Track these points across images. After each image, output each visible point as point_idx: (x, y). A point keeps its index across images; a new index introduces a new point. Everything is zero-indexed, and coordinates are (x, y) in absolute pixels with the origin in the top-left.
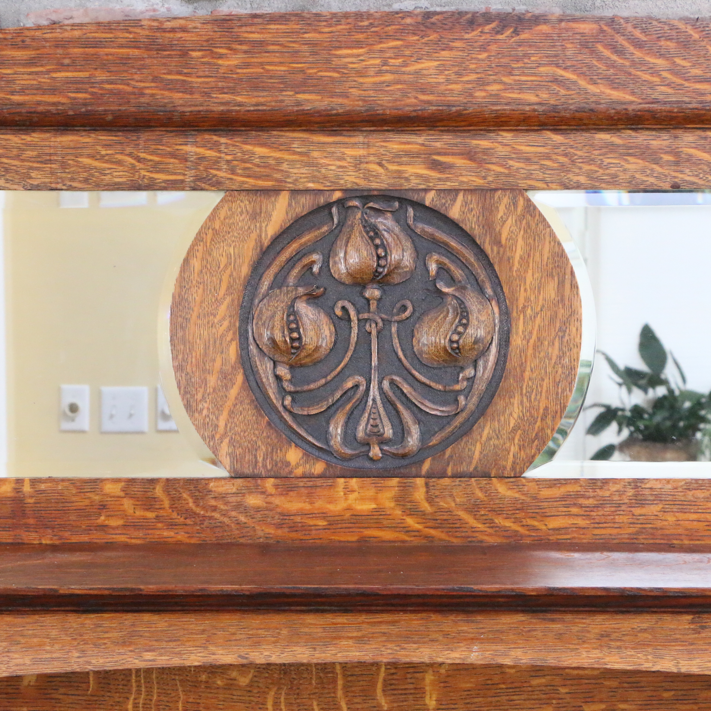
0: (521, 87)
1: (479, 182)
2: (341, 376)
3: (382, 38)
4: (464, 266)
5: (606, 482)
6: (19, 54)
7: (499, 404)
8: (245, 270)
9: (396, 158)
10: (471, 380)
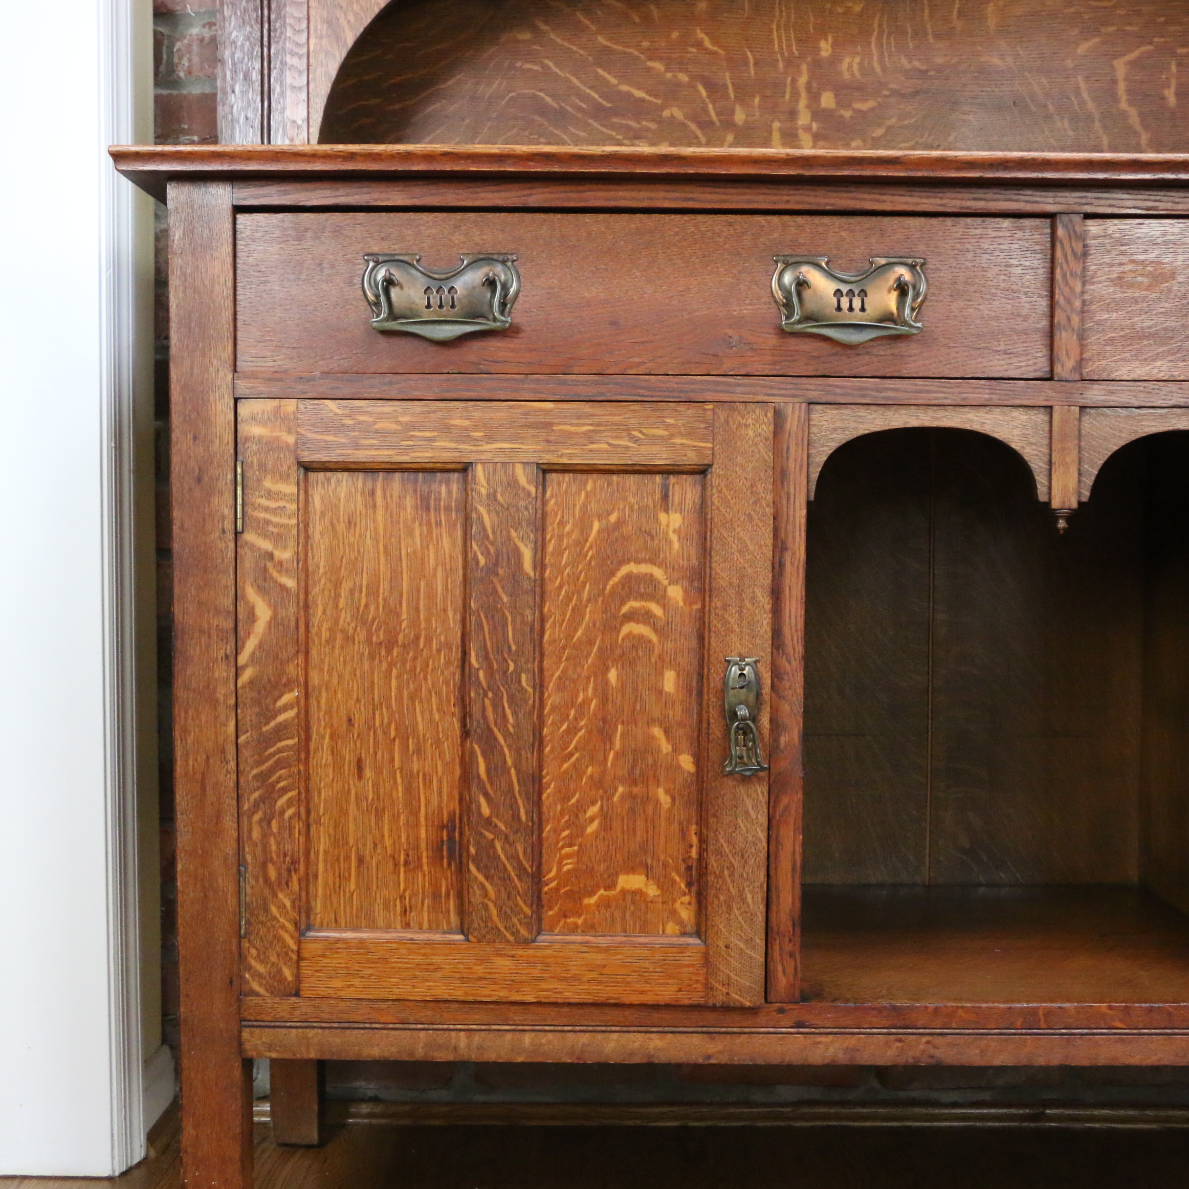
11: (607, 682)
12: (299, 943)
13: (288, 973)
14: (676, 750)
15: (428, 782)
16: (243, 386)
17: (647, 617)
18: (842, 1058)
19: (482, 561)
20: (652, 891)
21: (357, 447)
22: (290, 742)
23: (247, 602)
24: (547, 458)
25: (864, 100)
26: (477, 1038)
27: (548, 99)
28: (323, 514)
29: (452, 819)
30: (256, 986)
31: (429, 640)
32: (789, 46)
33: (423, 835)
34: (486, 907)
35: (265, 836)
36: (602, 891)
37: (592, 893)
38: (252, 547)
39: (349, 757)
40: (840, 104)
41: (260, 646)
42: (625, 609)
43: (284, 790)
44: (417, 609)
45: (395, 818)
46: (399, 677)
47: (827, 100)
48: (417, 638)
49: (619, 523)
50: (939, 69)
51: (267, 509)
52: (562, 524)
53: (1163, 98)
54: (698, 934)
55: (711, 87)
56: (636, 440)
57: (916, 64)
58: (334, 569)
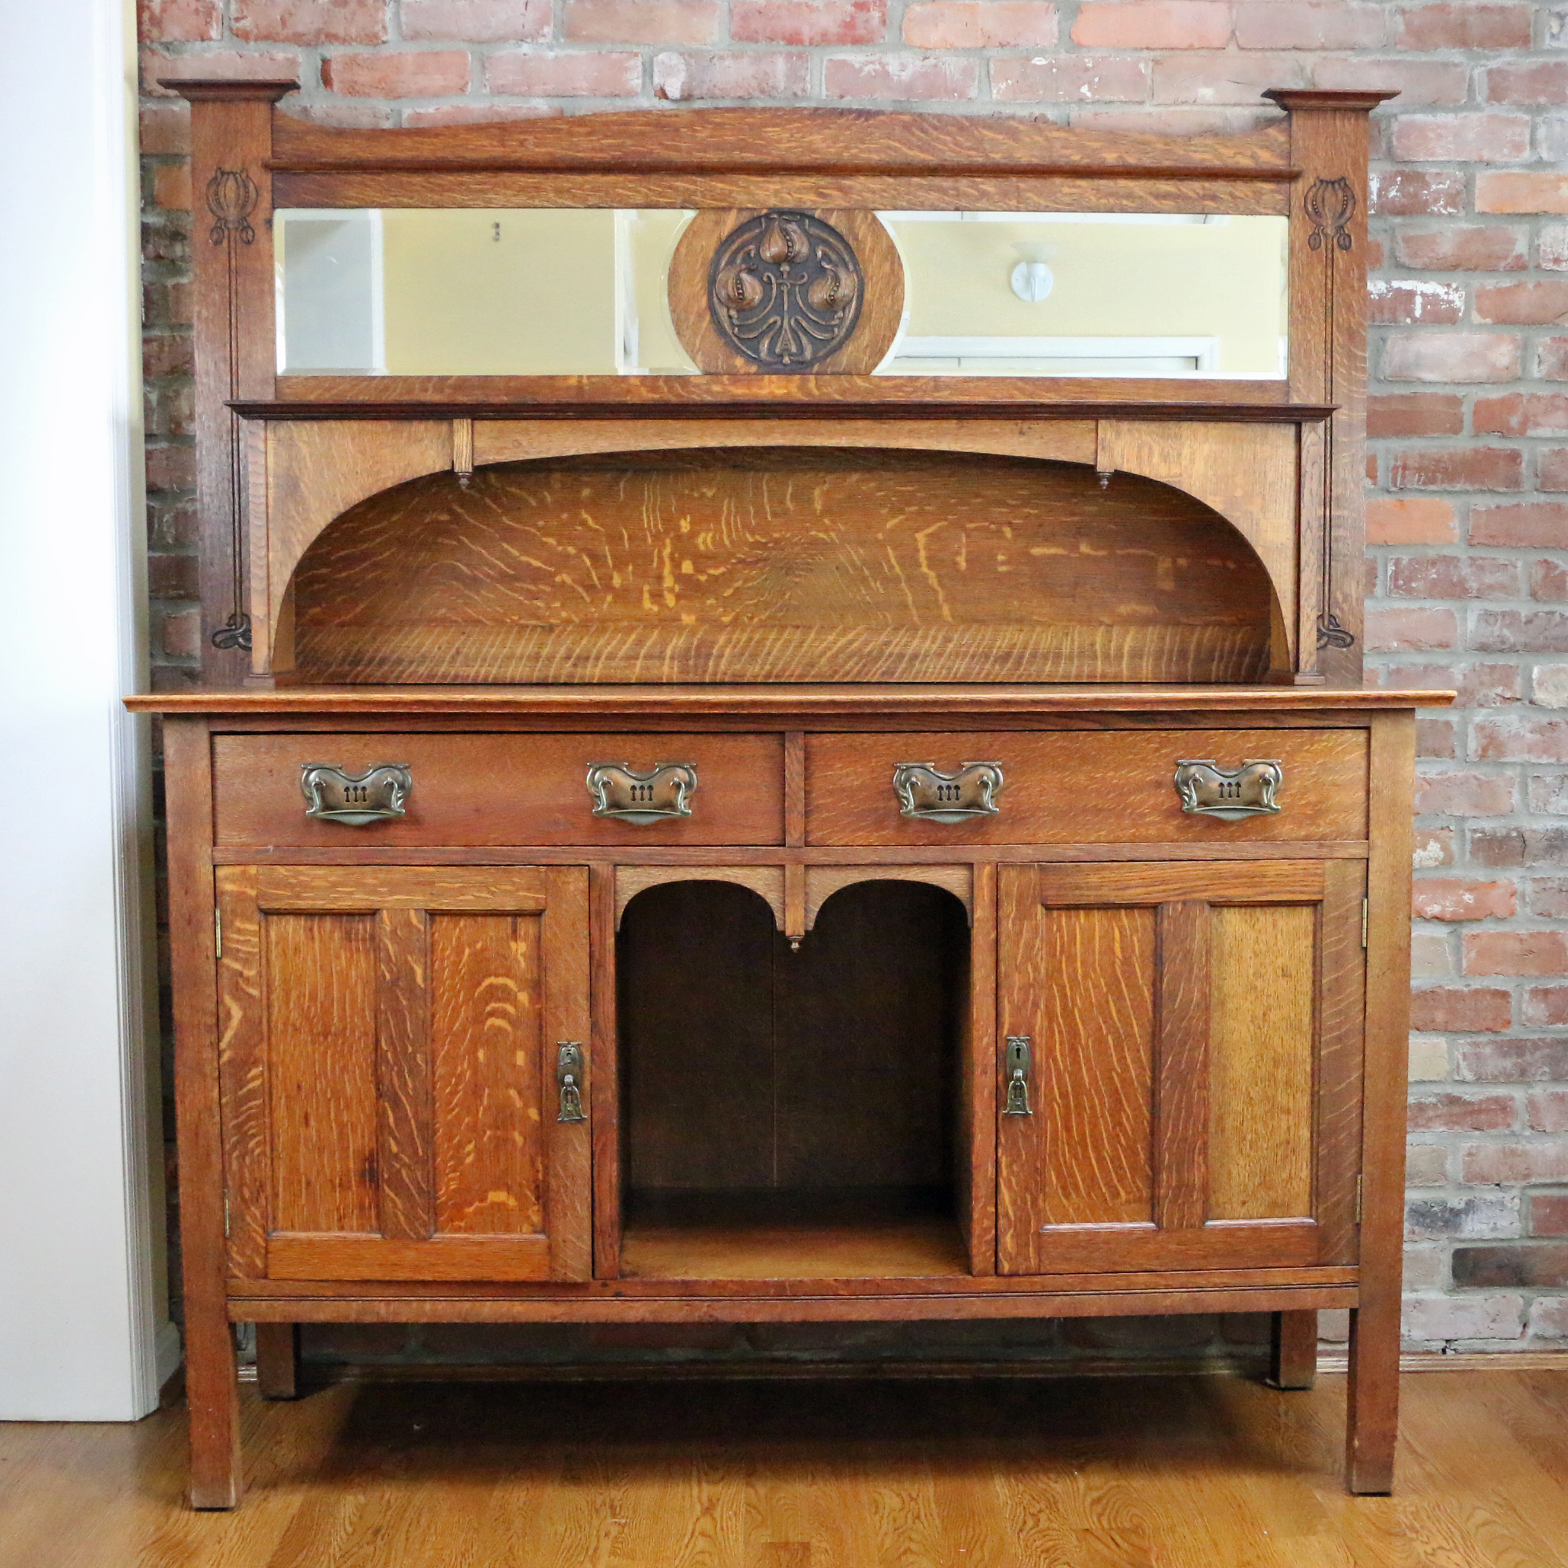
0: (869, 151)
1: (845, 204)
2: (766, 317)
3: (789, 122)
4: (838, 253)
5: (918, 378)
6: (582, 130)
7: (857, 332)
8: (711, 254)
9: (799, 190)
10: (842, 319)
11: (477, 1059)
12: (266, 1241)
13: (259, 1263)
14: (526, 1106)
15: (354, 1131)
16: (219, 857)
17: (504, 1014)
18: (649, 1318)
19: (388, 976)
20: (512, 1202)
21: (298, 897)
22: (258, 1102)
23: (225, 1005)
24: (433, 906)
25: (716, 567)
26: (393, 1306)
27: (464, 568)
28: (277, 943)
29: (371, 1154)
30: (236, 1272)
31: (353, 1031)
32: (656, 525)
33: (352, 1165)
34: (396, 1216)
35: (241, 1167)
36: (477, 1204)
37: (471, 1204)
38: (228, 968)
39: (299, 1114)
40: (698, 569)
41: (236, 1035)
42: (488, 1009)
43: (254, 1136)
44: (344, 1010)
45: (332, 1154)
46: (333, 1055)
47: (687, 567)
48: (345, 1029)
49: (483, 950)
50: (777, 541)
51: (238, 941)
52: (443, 950)
53: (956, 563)
54: (543, 1231)
55: (595, 558)
56: (493, 893)
57: (758, 537)
58: (285, 981)
